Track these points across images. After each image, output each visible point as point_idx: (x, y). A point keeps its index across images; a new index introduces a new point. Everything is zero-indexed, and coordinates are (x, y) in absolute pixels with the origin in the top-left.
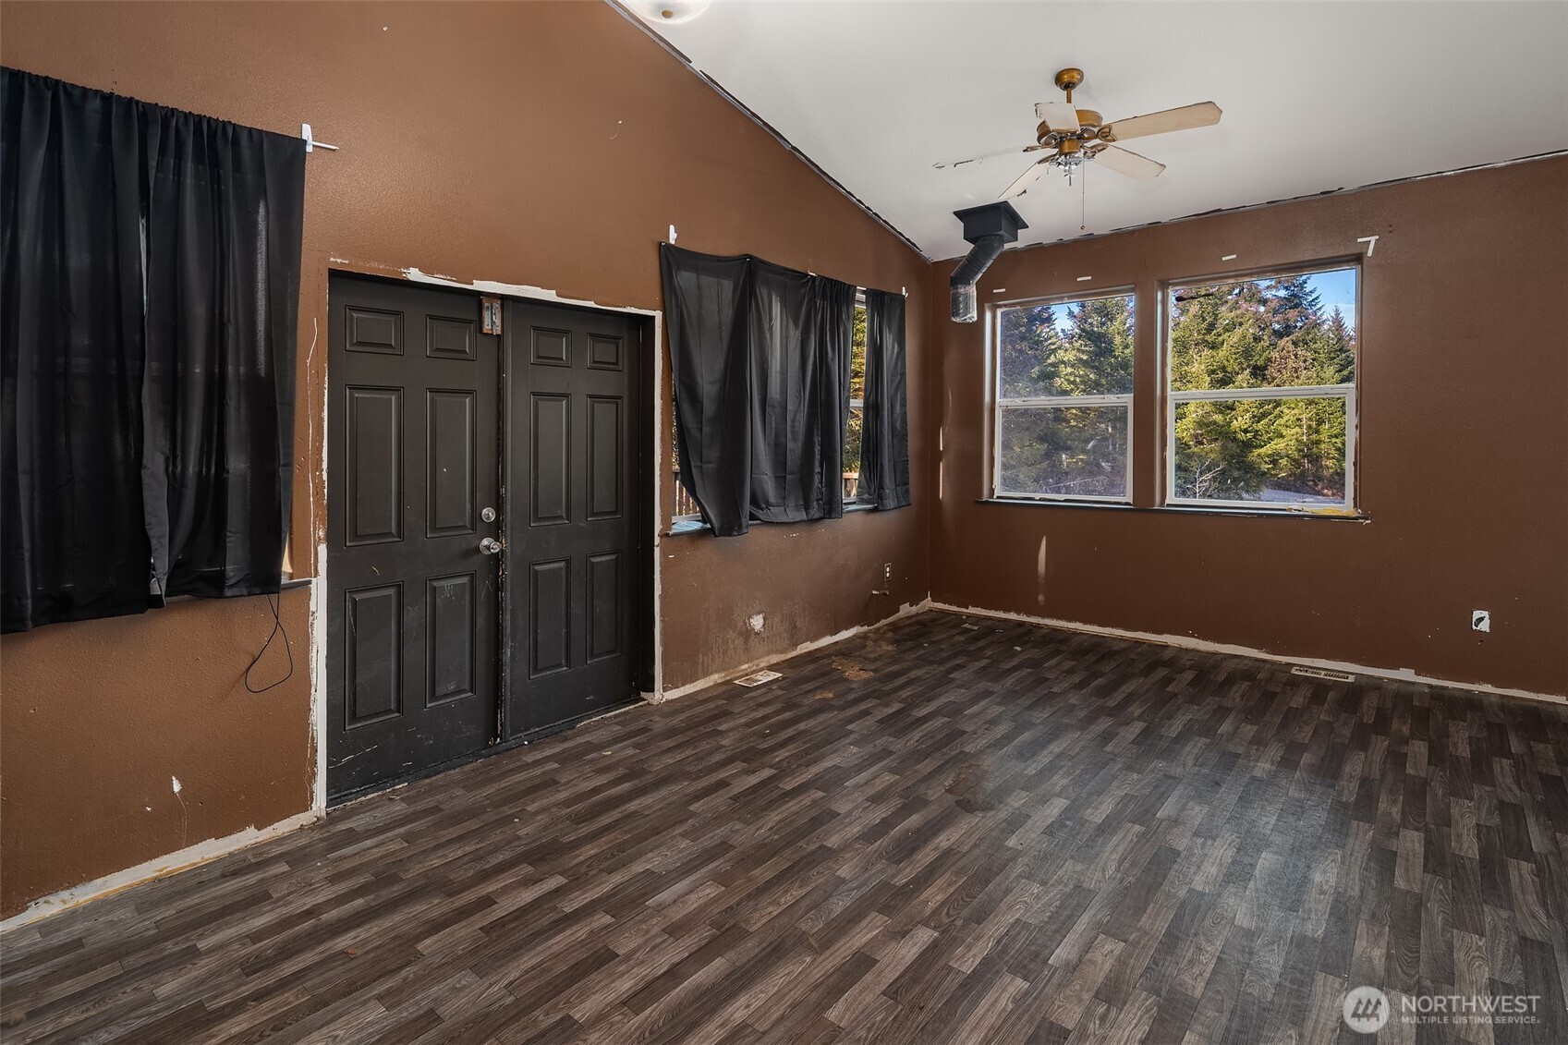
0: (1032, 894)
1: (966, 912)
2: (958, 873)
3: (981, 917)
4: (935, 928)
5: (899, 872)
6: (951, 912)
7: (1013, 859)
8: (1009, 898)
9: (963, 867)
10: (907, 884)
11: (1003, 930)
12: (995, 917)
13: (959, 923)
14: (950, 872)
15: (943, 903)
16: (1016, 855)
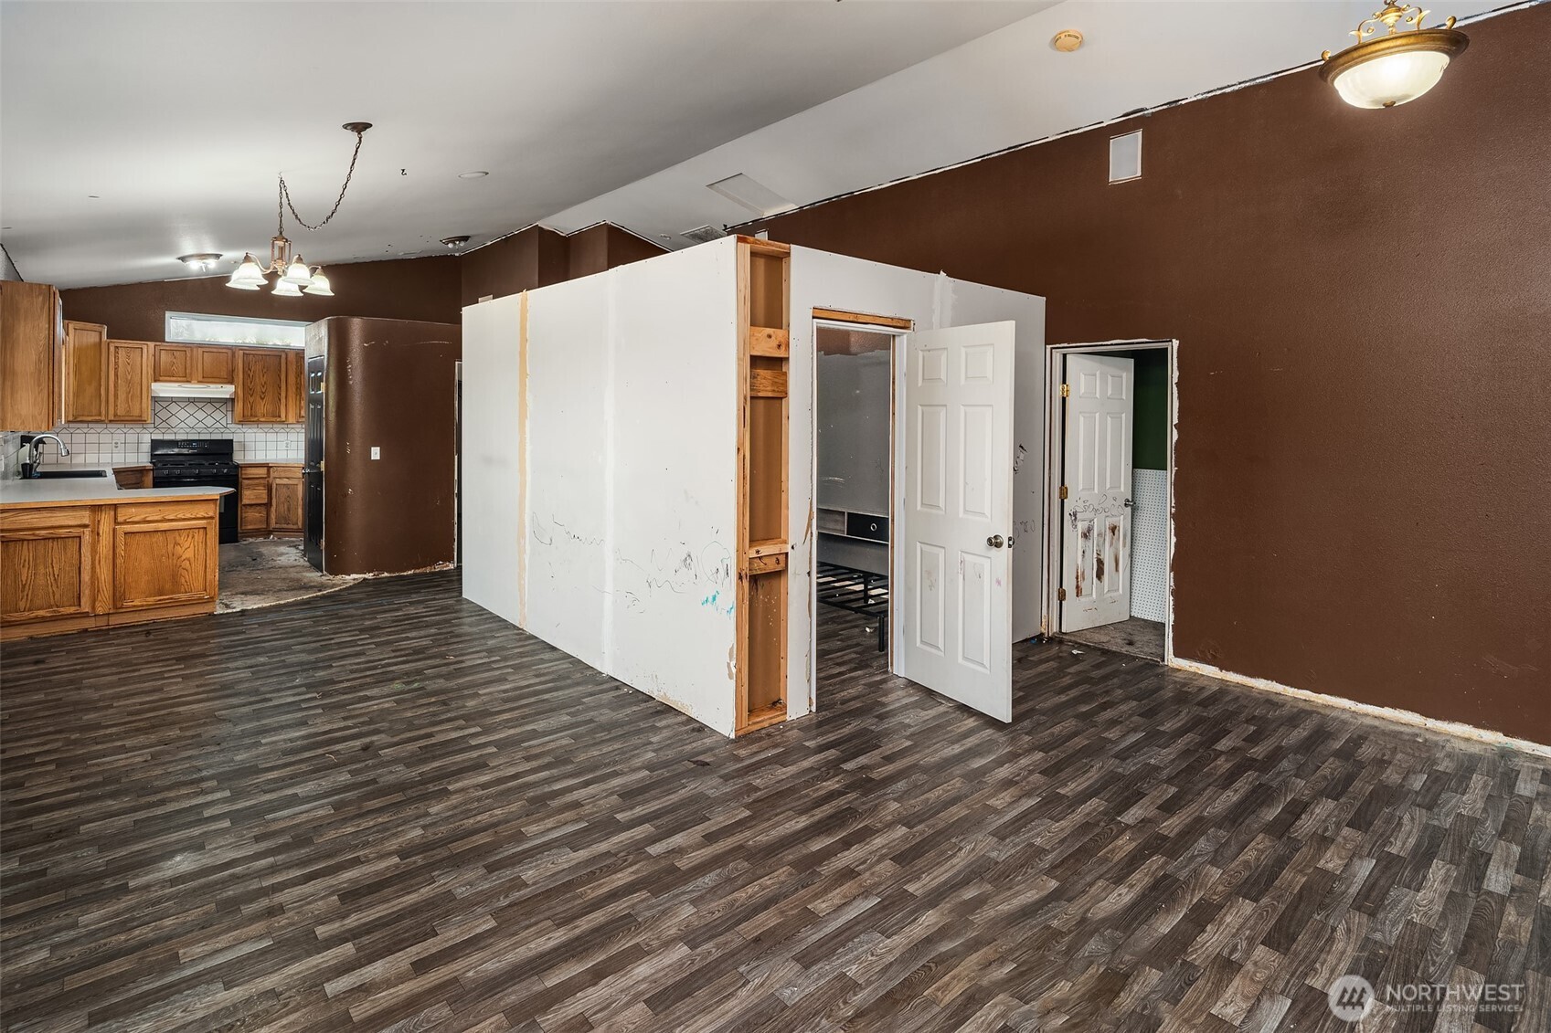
0: (1042, 837)
1: (1097, 830)
2: (1105, 860)
3: (1085, 827)
4: (1121, 822)
5: (1162, 867)
6: (1109, 831)
7: (1054, 867)
8: (1063, 835)
9: (1101, 864)
10: (1151, 855)
11: (1070, 817)
12: (1075, 825)
13: (1102, 824)
14: (1114, 861)
15: (1117, 837)
16: (1050, 872)
